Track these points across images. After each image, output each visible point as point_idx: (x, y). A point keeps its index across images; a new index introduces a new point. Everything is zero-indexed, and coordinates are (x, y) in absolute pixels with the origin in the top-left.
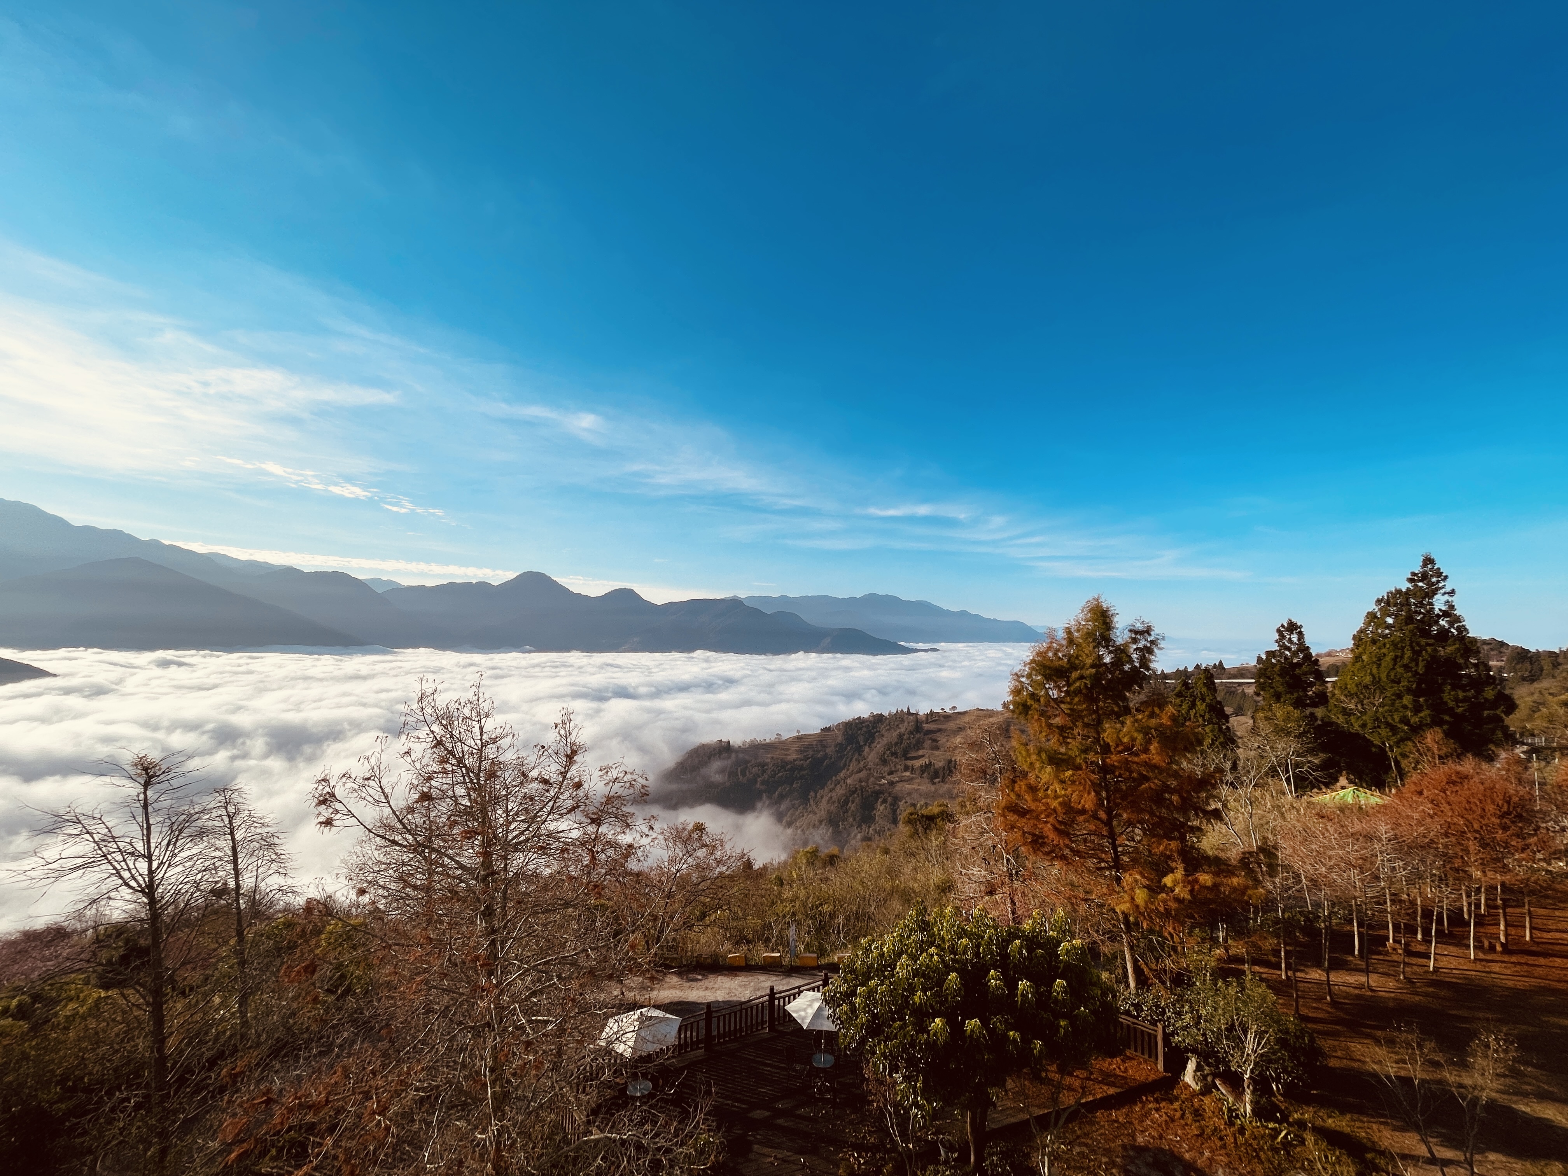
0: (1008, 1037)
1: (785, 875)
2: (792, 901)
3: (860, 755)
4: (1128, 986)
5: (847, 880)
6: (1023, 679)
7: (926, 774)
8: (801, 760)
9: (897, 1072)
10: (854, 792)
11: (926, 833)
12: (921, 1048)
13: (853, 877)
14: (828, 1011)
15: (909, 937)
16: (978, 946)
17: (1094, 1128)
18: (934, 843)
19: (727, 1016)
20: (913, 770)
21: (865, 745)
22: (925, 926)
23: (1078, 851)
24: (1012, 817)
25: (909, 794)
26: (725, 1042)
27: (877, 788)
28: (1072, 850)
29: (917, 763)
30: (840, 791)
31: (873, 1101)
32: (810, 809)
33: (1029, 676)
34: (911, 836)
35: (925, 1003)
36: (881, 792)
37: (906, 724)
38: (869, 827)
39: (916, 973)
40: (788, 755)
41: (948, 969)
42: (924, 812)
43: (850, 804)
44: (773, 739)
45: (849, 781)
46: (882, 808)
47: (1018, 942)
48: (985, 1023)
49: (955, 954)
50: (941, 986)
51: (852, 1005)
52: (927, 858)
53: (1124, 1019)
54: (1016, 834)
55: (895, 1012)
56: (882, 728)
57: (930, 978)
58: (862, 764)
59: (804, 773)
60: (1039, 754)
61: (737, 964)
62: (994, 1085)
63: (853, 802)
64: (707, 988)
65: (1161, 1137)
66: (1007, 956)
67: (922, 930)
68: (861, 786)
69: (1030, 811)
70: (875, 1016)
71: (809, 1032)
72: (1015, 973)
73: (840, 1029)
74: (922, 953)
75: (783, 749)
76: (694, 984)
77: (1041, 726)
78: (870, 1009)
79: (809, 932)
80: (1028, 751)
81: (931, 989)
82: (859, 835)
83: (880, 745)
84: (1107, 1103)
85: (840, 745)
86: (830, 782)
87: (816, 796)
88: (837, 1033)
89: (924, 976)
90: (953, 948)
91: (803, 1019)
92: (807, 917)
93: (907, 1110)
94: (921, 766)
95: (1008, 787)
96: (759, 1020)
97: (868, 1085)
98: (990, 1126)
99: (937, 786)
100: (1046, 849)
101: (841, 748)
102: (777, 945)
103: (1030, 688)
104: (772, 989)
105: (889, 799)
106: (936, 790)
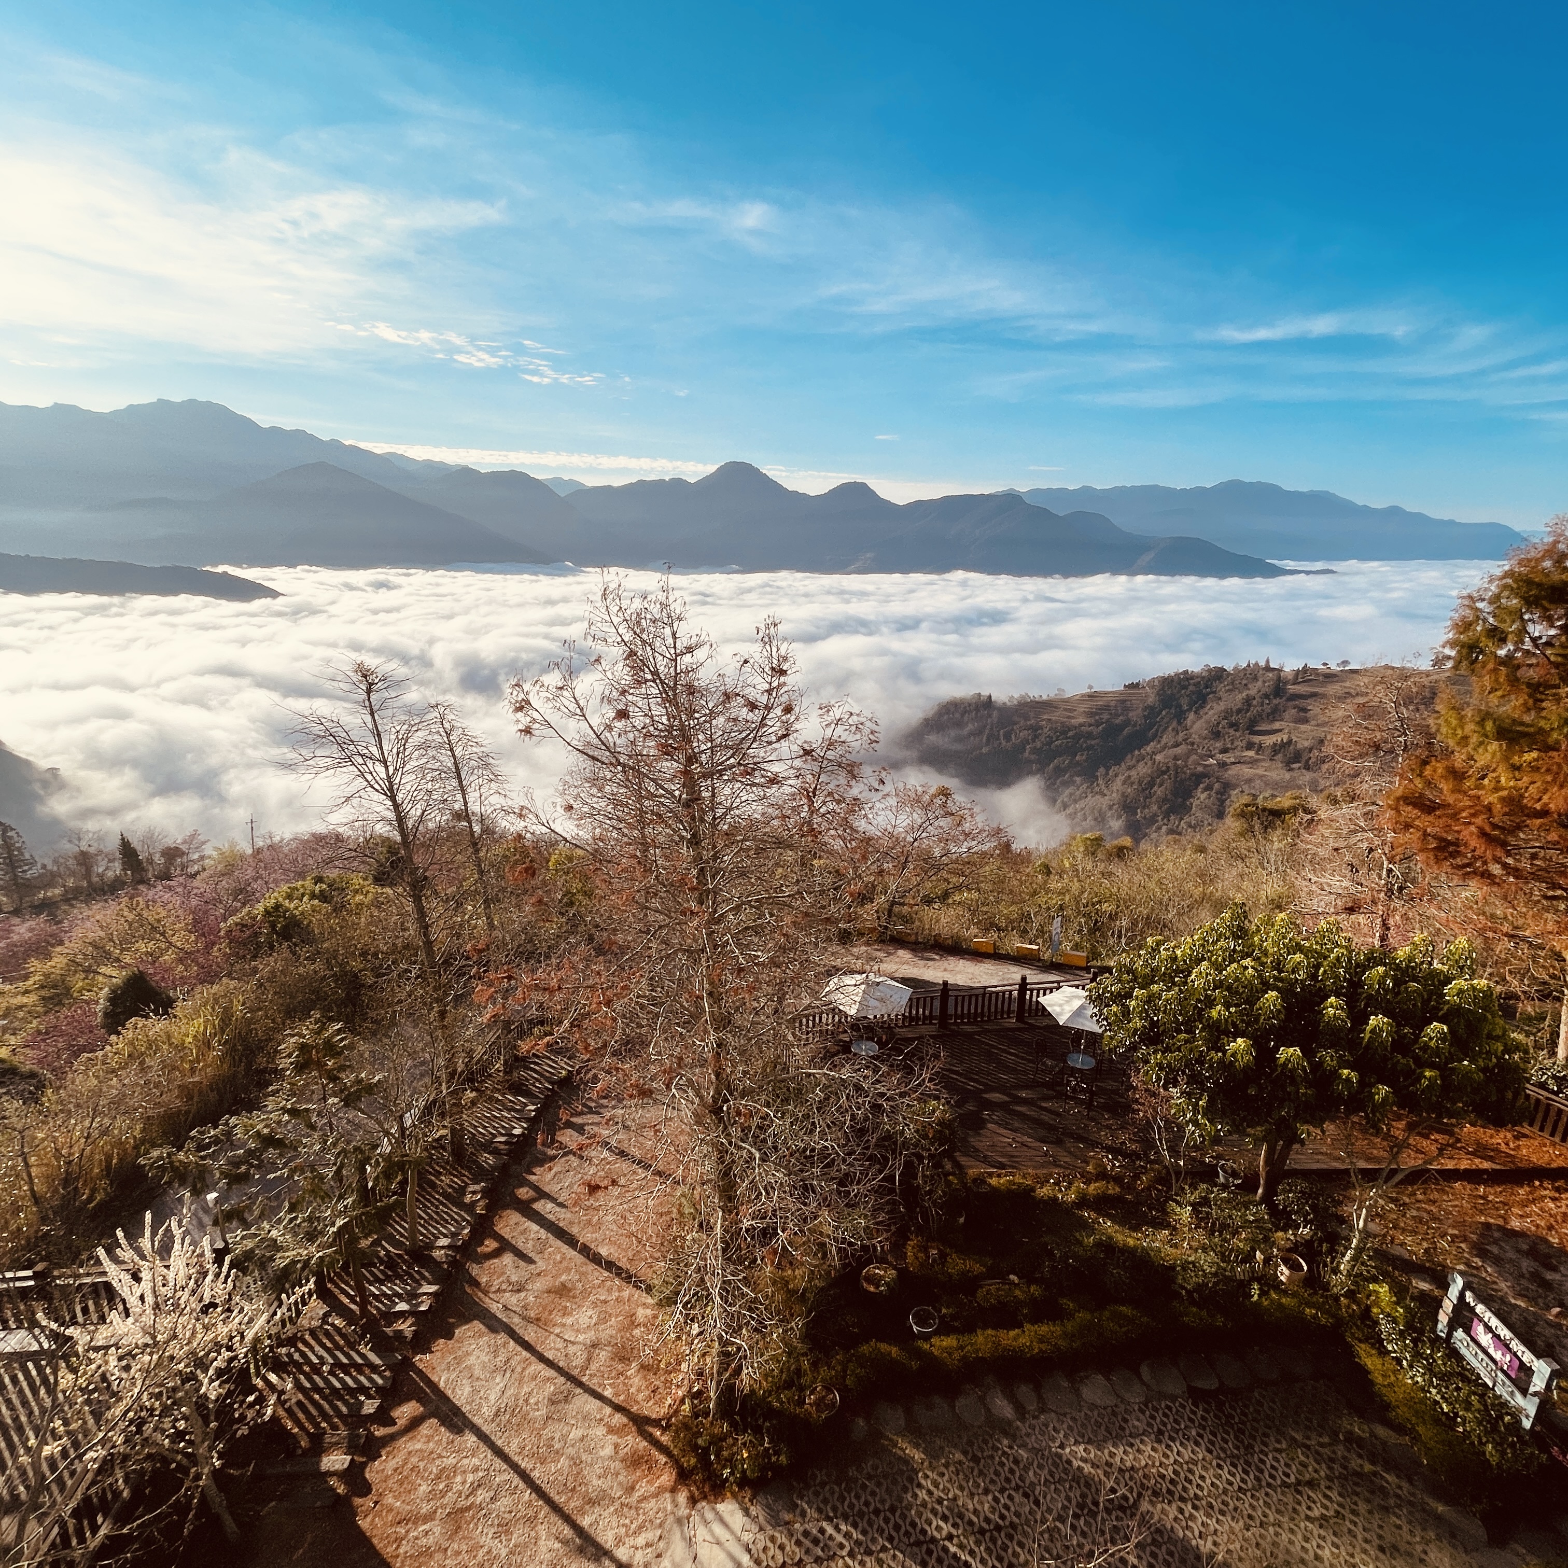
0: (1340, 1075)
1: (1054, 864)
2: (1060, 893)
3: (1179, 723)
4: (1553, 1054)
5: (1138, 878)
6: (1480, 605)
7: (1280, 756)
8: (1090, 725)
9: (1175, 1087)
10: (1164, 773)
11: (1265, 831)
12: (1211, 1066)
13: (1149, 876)
14: (1091, 1010)
15: (1215, 943)
16: (1317, 967)
17: (1445, 1197)
18: (1276, 845)
19: (967, 999)
20: (1260, 748)
21: (1190, 710)
22: (1240, 933)
23: (1517, 870)
24: (1409, 812)
25: (1249, 781)
26: (963, 1023)
27: (1200, 769)
28: (1505, 866)
29: (1269, 740)
30: (1143, 770)
31: (1139, 1110)
32: (1097, 789)
33: (1495, 599)
34: (1242, 834)
35: (1226, 1020)
36: (1204, 775)
37: (1260, 683)
38: (1181, 819)
39: (1218, 985)
40: (1073, 718)
41: (1266, 986)
42: (1269, 805)
43: (1155, 788)
44: (1052, 695)
45: (1158, 758)
46: (1203, 796)
47: (1381, 969)
48: (1308, 1053)
49: (1280, 971)
50: (1252, 1004)
51: (1126, 1008)
52: (1261, 864)
53: (1531, 1090)
54: (1412, 836)
55: (1182, 1024)
56: (1221, 688)
57: (1237, 993)
58: (1181, 736)
59: (1093, 742)
60: (1481, 723)
61: (983, 950)
62: (1307, 1122)
63: (1161, 785)
64: (945, 970)
65: (1550, 1228)
66: (1360, 984)
67: (1236, 937)
68: (1176, 766)
69: (1444, 806)
70: (1154, 1024)
71: (1066, 1030)
72: (1367, 1006)
73: (1106, 1031)
74: (1230, 963)
75: (1065, 710)
76: (930, 963)
77: (1497, 680)
78: (1148, 1015)
79: (1080, 931)
80: (1461, 718)
81: (1236, 1006)
82: (1164, 828)
83: (1213, 711)
84: (1473, 1176)
85: (1151, 708)
86: (1129, 756)
87: (1107, 774)
88: (1101, 1036)
89: (1229, 988)
90: (1279, 964)
91: (1059, 1014)
92: (1079, 913)
93: (1181, 1128)
94: (1275, 744)
95: (1412, 770)
96: (1006, 1009)
97: (1134, 1093)
98: (1289, 1164)
99: (1296, 774)
100: (1459, 861)
101: (1151, 712)
102: (1037, 937)
103: (1491, 620)
104: (1024, 979)
105: (1217, 786)
106: (1293, 779)
